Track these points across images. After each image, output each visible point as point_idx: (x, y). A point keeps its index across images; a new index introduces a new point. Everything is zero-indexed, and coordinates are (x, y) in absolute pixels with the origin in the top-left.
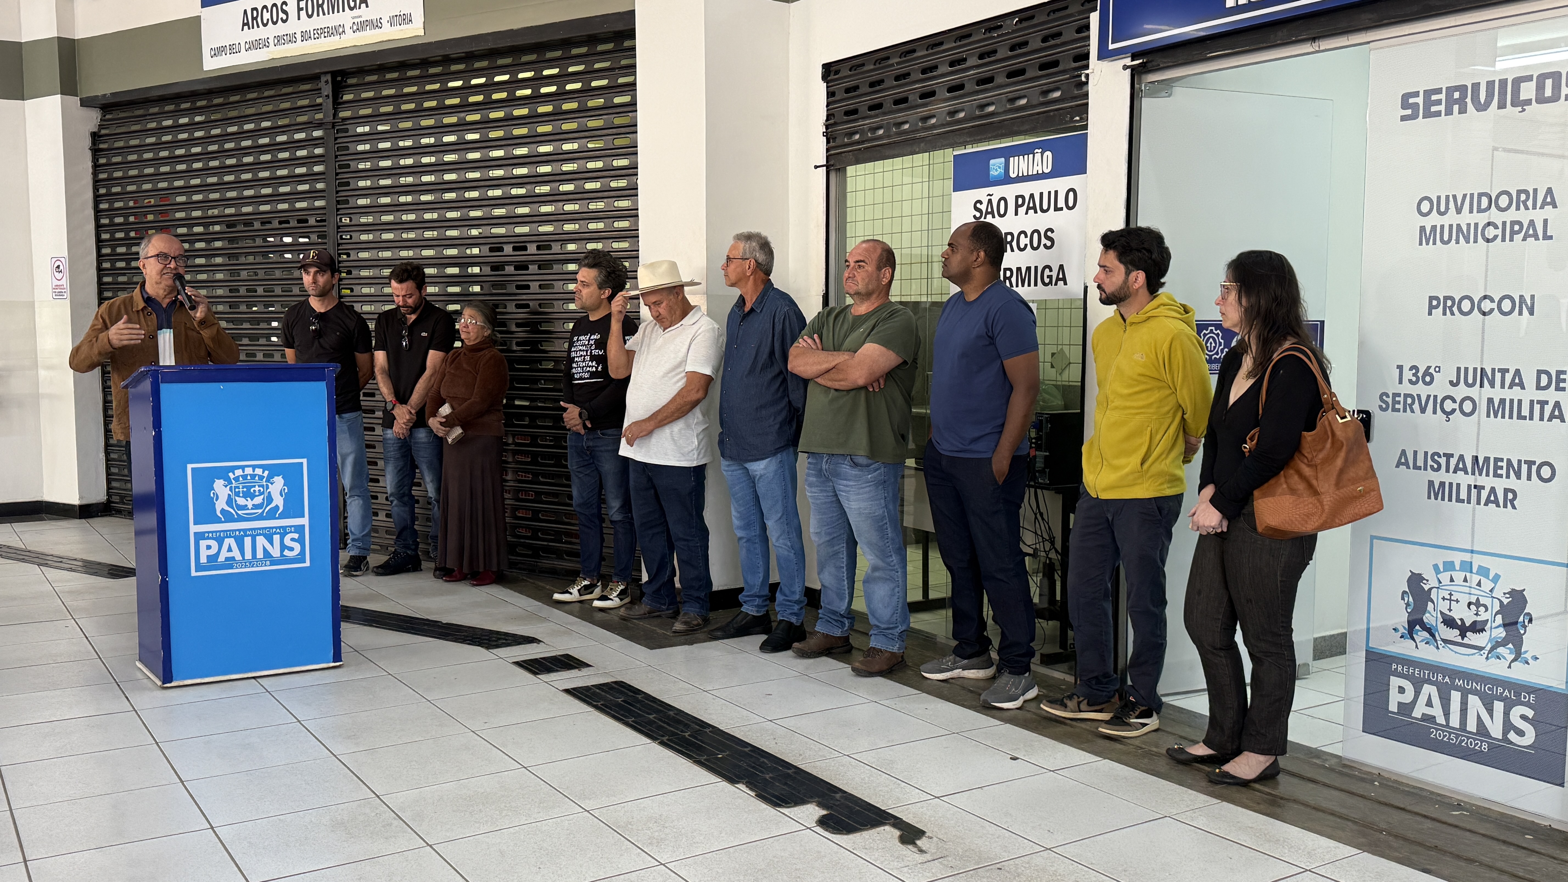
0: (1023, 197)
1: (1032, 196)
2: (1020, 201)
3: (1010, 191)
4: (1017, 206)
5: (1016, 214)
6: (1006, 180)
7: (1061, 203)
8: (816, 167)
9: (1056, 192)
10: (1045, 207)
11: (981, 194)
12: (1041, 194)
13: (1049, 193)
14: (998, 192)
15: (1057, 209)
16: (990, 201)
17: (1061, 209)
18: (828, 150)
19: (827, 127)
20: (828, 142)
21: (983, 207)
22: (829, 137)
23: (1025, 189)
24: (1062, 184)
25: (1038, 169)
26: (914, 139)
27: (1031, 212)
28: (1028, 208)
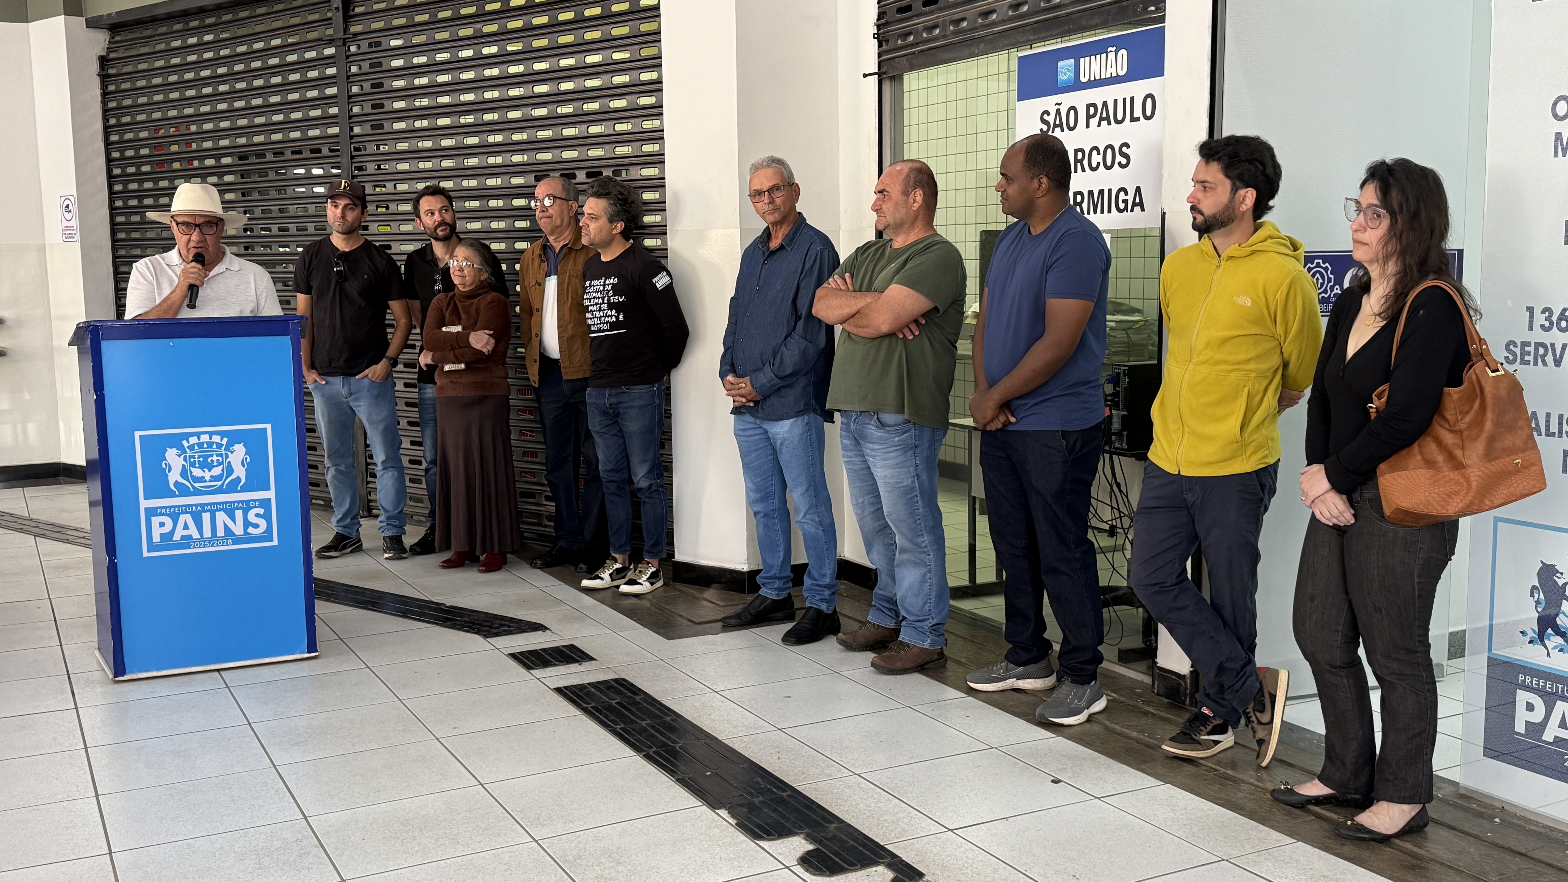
0: (1095, 106)
1: (1105, 104)
2: (1092, 110)
3: (1080, 99)
4: (1089, 117)
5: (1088, 126)
6: (1077, 85)
7: (1138, 113)
8: (865, 76)
9: (1132, 99)
10: (1120, 117)
11: (1048, 103)
12: (1116, 101)
13: (1125, 99)
14: (1067, 100)
15: (1133, 119)
16: (1058, 112)
17: (1138, 119)
18: (879, 55)
19: (879, 27)
20: (880, 45)
21: (1051, 119)
22: (880, 38)
23: (1097, 95)
24: (1138, 89)
25: (1111, 71)
26: (973, 39)
27: (1104, 123)
28: (1101, 119)
